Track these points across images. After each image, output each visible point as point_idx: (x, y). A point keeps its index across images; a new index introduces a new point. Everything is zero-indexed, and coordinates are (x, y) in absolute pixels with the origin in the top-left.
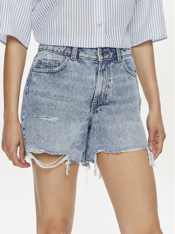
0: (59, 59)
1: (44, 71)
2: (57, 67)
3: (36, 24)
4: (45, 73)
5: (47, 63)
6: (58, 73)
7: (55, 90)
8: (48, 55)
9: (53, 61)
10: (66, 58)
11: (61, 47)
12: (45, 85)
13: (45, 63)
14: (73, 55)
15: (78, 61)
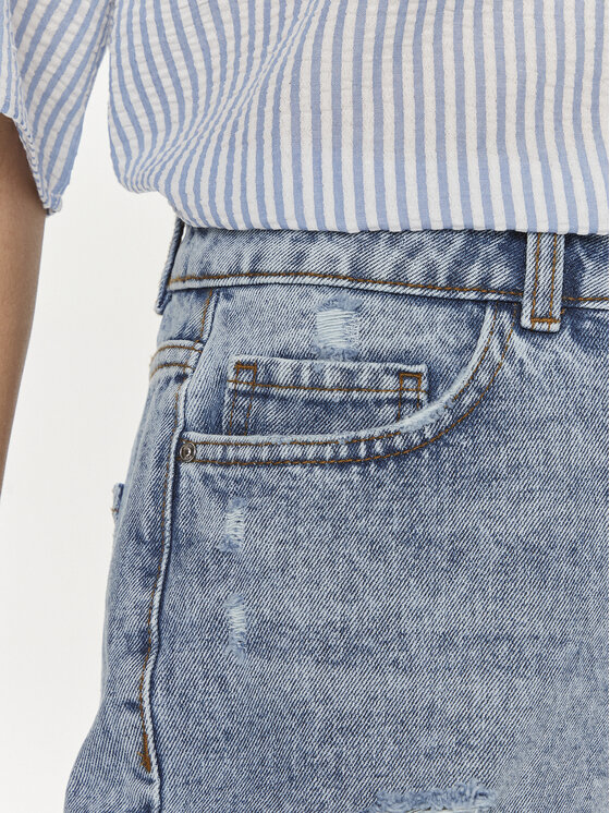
0: (420, 341)
1: (311, 452)
2: (417, 404)
3: (154, 40)
4: (320, 462)
5: (328, 381)
6: (436, 456)
7: (436, 592)
8: (323, 317)
9: (375, 356)
10: (475, 325)
11: (426, 238)
12: (342, 566)
13: (305, 380)
14: (534, 297)
15: (576, 334)
